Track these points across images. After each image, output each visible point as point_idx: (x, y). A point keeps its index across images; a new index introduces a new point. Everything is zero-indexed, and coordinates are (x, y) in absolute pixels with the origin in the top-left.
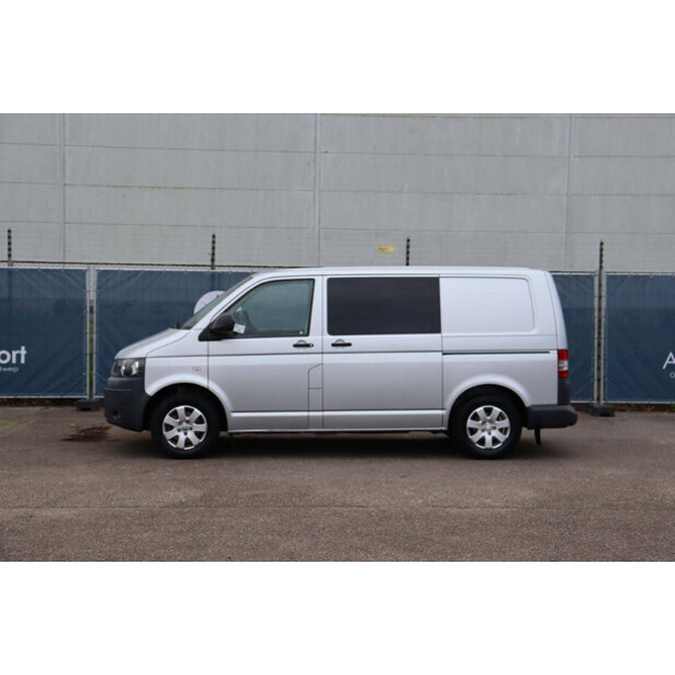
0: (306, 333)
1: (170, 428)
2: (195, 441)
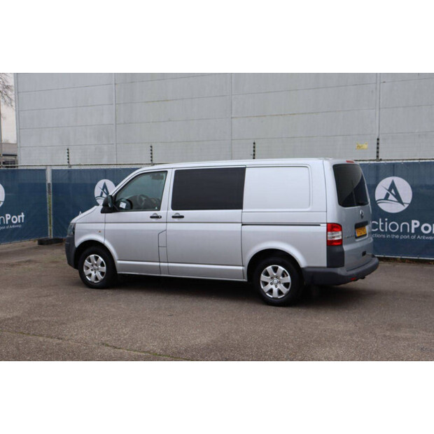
0: (159, 209)
1: (87, 268)
2: (101, 277)
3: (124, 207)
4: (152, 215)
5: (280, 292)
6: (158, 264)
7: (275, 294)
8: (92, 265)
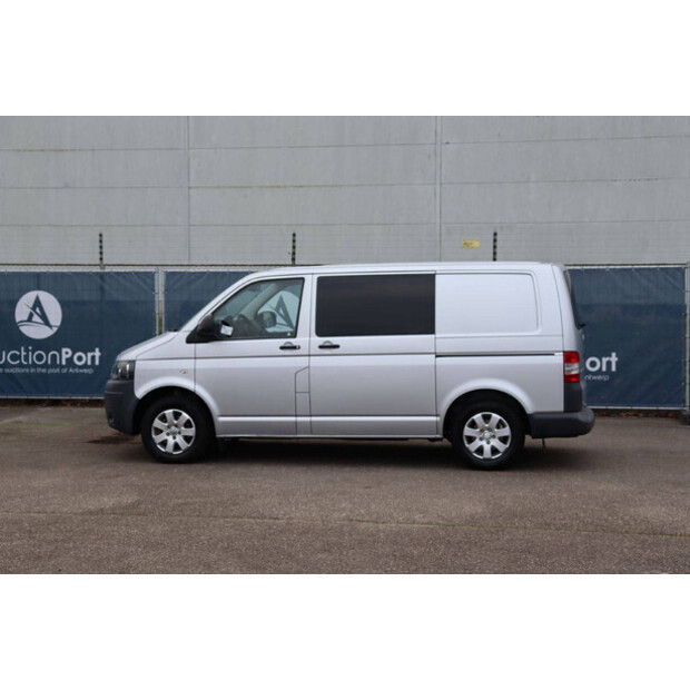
0: (294, 335)
1: (159, 431)
2: (184, 445)
3: (230, 333)
4: (282, 344)
5: (494, 451)
6: (293, 419)
7: (487, 453)
8: (169, 427)
